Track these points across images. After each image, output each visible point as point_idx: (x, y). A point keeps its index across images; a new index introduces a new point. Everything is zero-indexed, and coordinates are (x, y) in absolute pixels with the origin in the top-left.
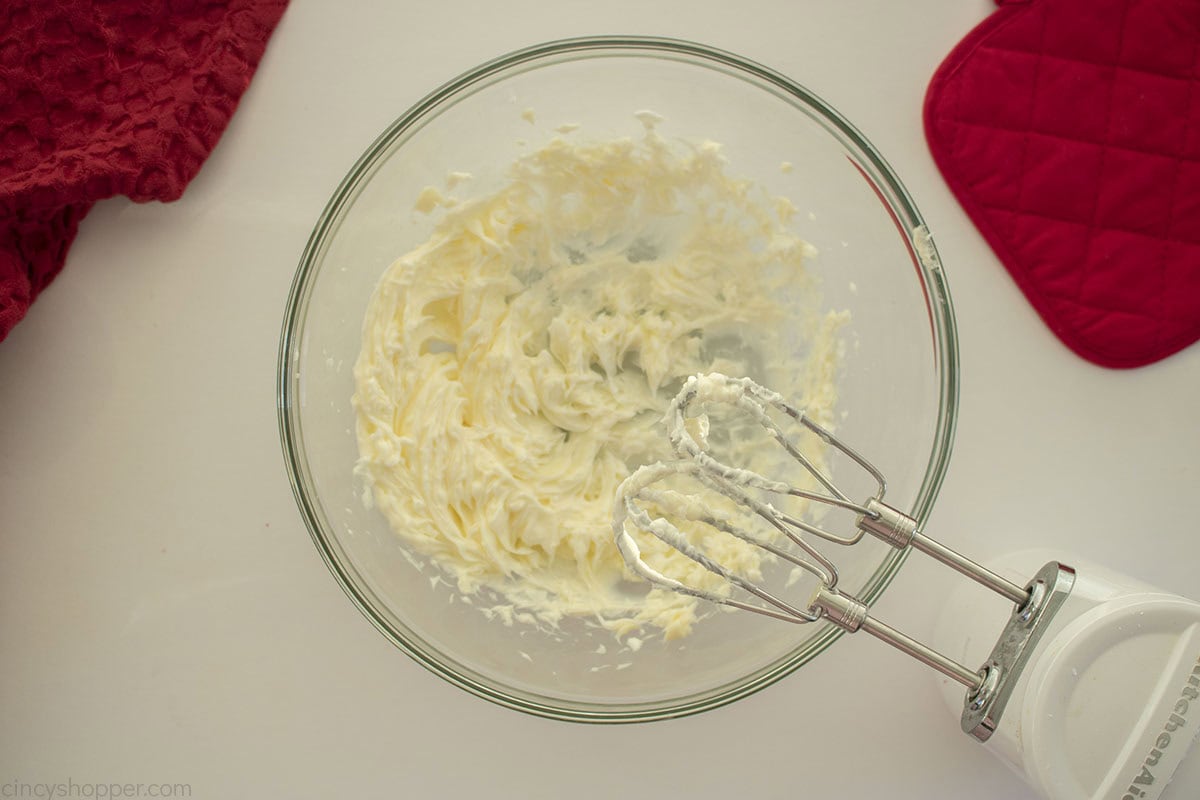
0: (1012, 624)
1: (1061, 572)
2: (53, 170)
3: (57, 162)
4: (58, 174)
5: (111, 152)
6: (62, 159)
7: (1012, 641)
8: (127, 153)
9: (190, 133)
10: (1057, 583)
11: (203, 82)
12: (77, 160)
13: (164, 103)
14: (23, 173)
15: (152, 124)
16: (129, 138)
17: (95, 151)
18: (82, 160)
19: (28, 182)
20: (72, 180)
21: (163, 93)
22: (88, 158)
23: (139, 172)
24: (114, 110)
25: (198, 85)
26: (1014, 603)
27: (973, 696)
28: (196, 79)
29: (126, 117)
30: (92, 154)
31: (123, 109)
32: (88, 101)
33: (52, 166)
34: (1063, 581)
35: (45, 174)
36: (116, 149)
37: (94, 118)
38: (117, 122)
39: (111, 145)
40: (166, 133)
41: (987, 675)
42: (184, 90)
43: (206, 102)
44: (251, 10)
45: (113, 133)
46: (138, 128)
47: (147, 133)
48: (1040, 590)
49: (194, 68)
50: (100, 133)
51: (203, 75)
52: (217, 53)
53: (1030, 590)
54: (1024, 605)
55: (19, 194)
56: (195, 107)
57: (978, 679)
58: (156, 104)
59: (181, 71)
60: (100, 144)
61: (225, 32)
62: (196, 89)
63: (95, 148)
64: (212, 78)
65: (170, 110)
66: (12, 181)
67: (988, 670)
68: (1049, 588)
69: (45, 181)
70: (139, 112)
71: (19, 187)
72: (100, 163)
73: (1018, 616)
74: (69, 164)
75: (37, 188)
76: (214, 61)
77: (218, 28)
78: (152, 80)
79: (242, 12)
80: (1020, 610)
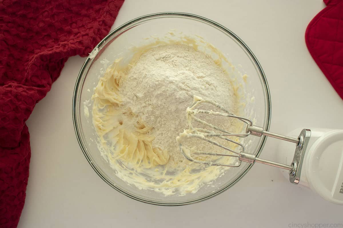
0: (297, 149)
1: (306, 131)
2: (60, 48)
3: (61, 45)
4: (61, 49)
5: (76, 43)
6: (62, 45)
7: (298, 154)
8: (80, 43)
9: (98, 37)
10: (306, 135)
11: (101, 23)
12: (67, 45)
13: (90, 29)
14: (51, 49)
15: (87, 35)
16: (81, 38)
17: (71, 42)
18: (68, 45)
19: (53, 51)
20: (65, 51)
21: (89, 26)
22: (70, 44)
23: (84, 48)
24: (76, 30)
25: (100, 23)
26: (296, 144)
27: (291, 172)
28: (99, 22)
29: (79, 32)
30: (71, 43)
31: (78, 30)
32: (68, 28)
33: (59, 46)
34: (308, 134)
35: (57, 49)
36: (77, 42)
37: (70, 33)
38: (76, 34)
39: (76, 40)
40: (91, 37)
41: (293, 165)
42: (96, 25)
43: (102, 28)
44: (114, 2)
45: (76, 37)
46: (83, 36)
47: (86, 37)
48: (302, 138)
49: (98, 19)
50: (72, 37)
51: (102, 21)
52: (105, 14)
53: (299, 139)
54: (298, 143)
55: (50, 54)
56: (99, 30)
57: (291, 167)
58: (87, 29)
59: (95, 20)
60: (72, 40)
61: (107, 8)
62: (99, 25)
63: (71, 41)
64: (104, 21)
65: (92, 31)
66: (48, 51)
67: (293, 164)
68: (304, 137)
69: (58, 51)
70: (83, 31)
71: (50, 52)
72: (73, 45)
73: (298, 147)
74: (64, 46)
75: (56, 53)
76: (104, 17)
77: (105, 7)
78: (86, 22)
79: (112, 3)
80: (298, 145)
